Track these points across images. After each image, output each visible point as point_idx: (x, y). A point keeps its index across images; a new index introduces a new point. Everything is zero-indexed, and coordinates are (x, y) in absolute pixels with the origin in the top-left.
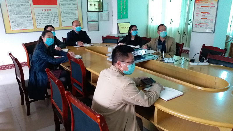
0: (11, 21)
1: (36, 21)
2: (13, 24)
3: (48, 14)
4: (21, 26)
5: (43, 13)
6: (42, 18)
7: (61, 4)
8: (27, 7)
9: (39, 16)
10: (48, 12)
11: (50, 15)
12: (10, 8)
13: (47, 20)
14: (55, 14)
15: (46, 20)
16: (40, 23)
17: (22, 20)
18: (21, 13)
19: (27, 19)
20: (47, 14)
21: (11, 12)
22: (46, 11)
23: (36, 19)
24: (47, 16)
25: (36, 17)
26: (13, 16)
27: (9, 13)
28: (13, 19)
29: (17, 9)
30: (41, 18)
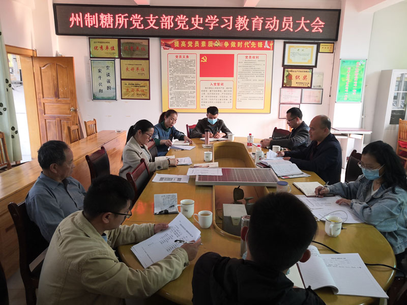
0: (170, 97)
1: (201, 98)
2: (172, 100)
3: (218, 90)
4: (181, 104)
5: (212, 88)
6: (209, 95)
7: (238, 76)
8: (193, 79)
9: (205, 92)
10: (218, 87)
11: (221, 91)
12: (172, 80)
13: (216, 98)
14: (228, 90)
15: (214, 98)
16: (205, 101)
17: (183, 96)
18: (183, 88)
19: (190, 95)
20: (216, 89)
21: (172, 86)
22: (217, 85)
23: (201, 95)
24: (216, 93)
25: (201, 92)
26: (174, 90)
27: (170, 87)
28: (173, 95)
29: (179, 82)
30: (207, 95)
